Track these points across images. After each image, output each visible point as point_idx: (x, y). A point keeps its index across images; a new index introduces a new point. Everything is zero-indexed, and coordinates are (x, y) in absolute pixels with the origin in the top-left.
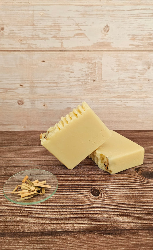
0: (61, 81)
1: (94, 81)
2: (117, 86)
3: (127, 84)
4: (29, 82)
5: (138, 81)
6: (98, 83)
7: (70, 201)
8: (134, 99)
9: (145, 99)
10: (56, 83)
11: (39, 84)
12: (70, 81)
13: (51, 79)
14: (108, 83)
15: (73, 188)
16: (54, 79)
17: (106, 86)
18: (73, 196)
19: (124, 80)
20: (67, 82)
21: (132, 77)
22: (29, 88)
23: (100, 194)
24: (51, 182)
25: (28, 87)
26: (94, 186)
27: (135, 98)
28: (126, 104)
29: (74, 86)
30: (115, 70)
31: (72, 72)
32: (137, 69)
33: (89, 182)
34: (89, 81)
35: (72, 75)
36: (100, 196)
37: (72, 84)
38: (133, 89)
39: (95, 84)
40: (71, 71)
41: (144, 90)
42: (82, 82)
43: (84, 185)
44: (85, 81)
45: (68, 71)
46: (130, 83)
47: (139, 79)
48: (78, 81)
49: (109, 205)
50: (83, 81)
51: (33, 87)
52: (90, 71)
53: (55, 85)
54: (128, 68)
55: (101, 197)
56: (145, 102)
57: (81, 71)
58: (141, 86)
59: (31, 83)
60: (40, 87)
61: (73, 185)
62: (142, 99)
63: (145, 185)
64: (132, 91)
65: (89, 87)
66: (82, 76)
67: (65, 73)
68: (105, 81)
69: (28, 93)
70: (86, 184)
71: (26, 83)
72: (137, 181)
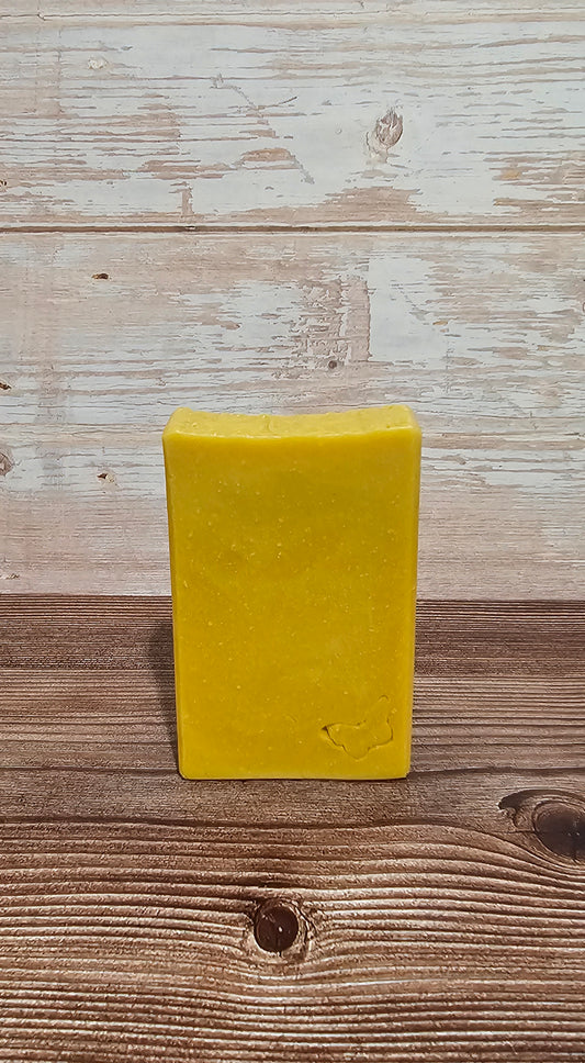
0: (182, 367)
1: (333, 365)
2: (439, 392)
3: (489, 382)
4: (35, 369)
5: (536, 368)
6: (351, 377)
7: (133, 974)
8: (522, 454)
9: (573, 454)
10: (159, 373)
11: (81, 378)
12: (219, 366)
13: (136, 356)
14: (400, 378)
15: (166, 898)
16: (147, 356)
17: (387, 391)
18: (154, 946)
19: (472, 362)
20: (207, 371)
21: (510, 349)
22: (35, 398)
23: (300, 937)
24: (62, 865)
25: (33, 392)
26: (275, 891)
27: (526, 446)
28: (483, 474)
29: (240, 387)
30: (430, 318)
31: (230, 326)
32: (532, 314)
33: (253, 868)
34: (311, 365)
35: (231, 337)
36: (296, 947)
37: (228, 378)
38: (516, 408)
39: (336, 380)
40: (226, 318)
41: (567, 411)
42: (277, 372)
43: (226, 881)
44: (292, 364)
45: (214, 322)
46: (502, 375)
47: (545, 360)
48: (259, 366)
49: (333, 1007)
50: (281, 364)
51: (56, 391)
52: (312, 321)
53: (152, 383)
54: (490, 306)
55: (300, 958)
56: (573, 465)
57: (272, 321)
58: (553, 394)
59: (46, 373)
60: (85, 393)
61: (168, 879)
62: (560, 455)
63: (544, 894)
64: (511, 413)
65: (309, 396)
66: (277, 342)
67: (200, 328)
68: (382, 369)
69: (31, 419)
70: (235, 874)
71: (22, 374)
72: (505, 870)
